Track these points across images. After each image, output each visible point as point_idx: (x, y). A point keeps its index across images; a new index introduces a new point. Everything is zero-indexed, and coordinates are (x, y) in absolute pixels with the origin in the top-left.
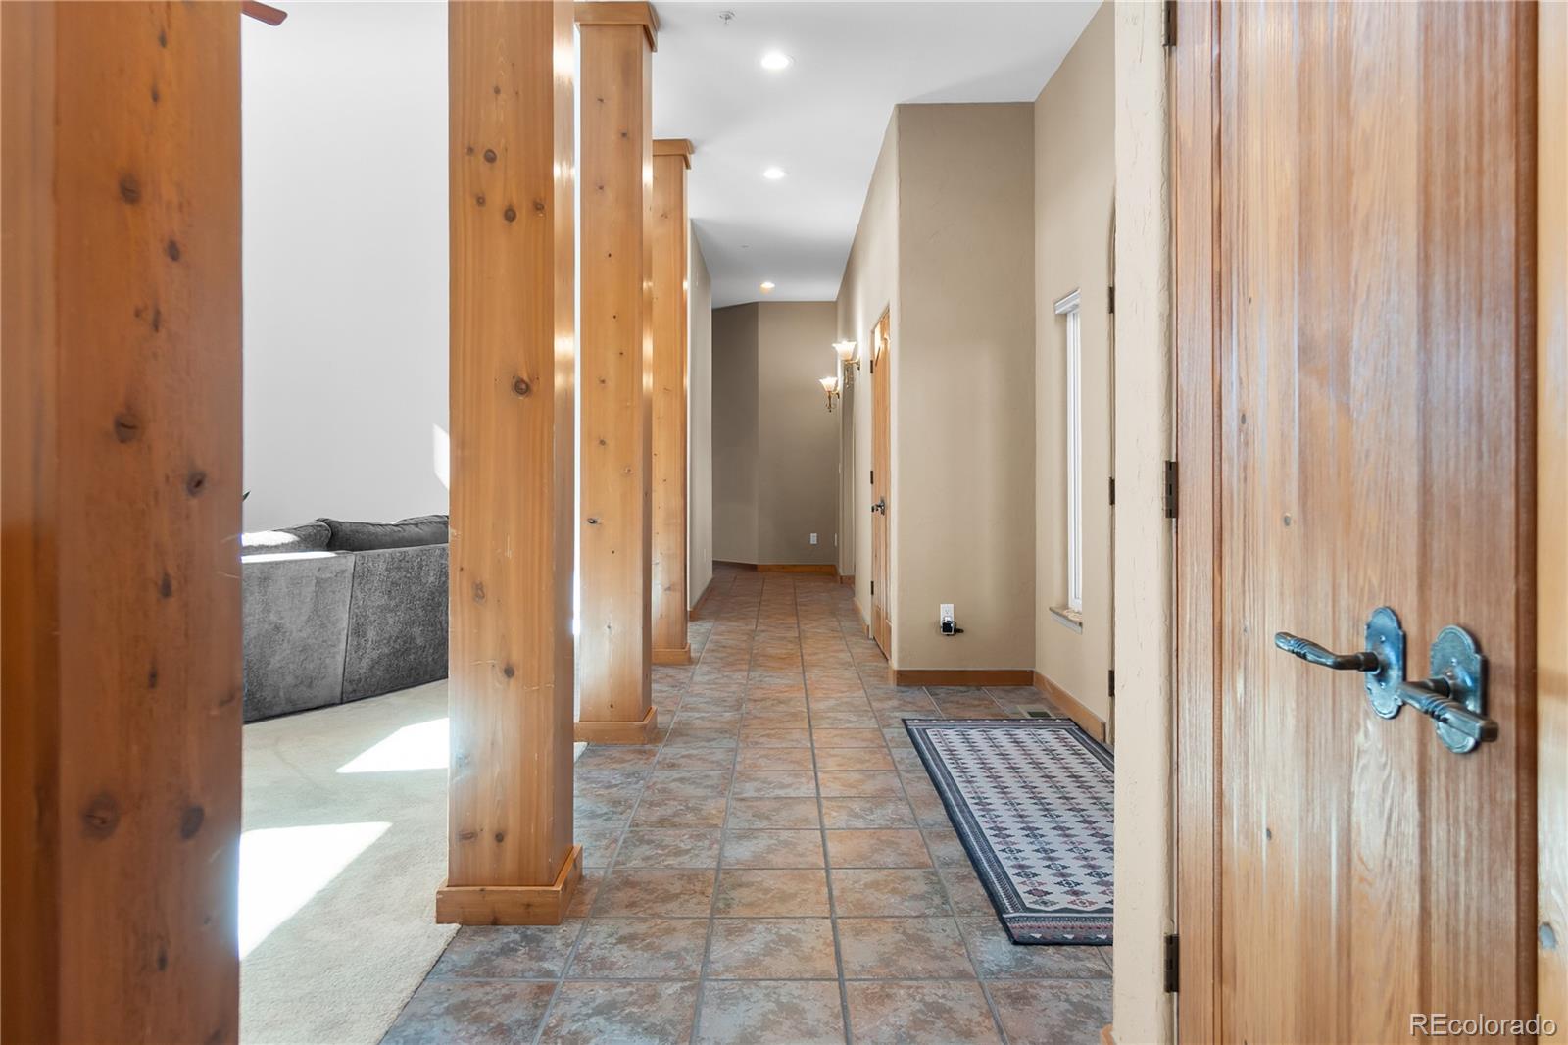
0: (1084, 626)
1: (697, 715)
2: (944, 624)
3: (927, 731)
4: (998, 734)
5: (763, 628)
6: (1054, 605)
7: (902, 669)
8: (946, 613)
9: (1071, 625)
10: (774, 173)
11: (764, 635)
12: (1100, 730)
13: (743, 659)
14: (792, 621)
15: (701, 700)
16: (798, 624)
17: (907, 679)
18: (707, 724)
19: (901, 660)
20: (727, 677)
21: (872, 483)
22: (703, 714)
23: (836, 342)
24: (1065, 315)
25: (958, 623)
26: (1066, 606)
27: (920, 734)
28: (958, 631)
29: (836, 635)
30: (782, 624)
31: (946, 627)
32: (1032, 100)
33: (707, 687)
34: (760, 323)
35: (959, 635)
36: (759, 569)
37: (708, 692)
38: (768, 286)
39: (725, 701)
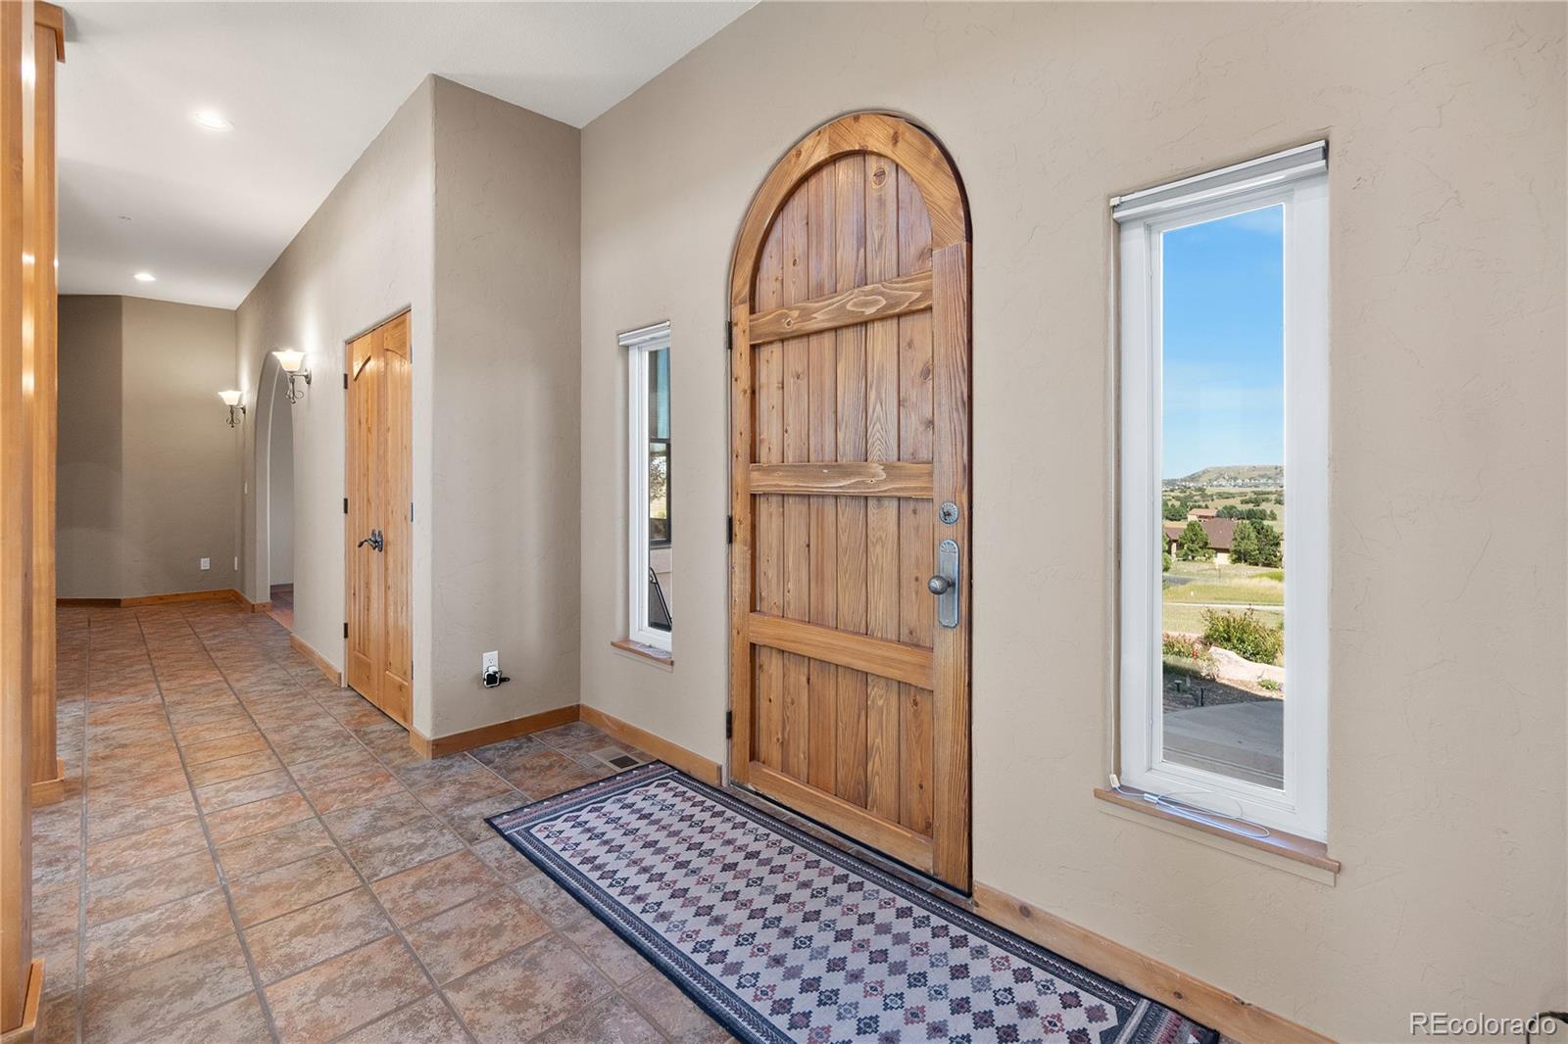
0: (676, 664)
1: (130, 924)
2: (488, 675)
3: (532, 831)
4: (611, 807)
5: (177, 698)
6: (615, 640)
7: (437, 737)
8: (490, 663)
9: (661, 665)
10: (210, 119)
11: (182, 709)
12: (715, 774)
13: (169, 765)
14: (214, 677)
15: (128, 879)
16: (226, 681)
17: (444, 748)
18: (167, 944)
19: (436, 727)
20: (156, 809)
21: (346, 512)
22: (145, 917)
23: (277, 350)
24: (627, 348)
25: (504, 672)
26: (627, 639)
27: (525, 838)
28: (503, 680)
29: (293, 690)
30: (203, 685)
31: (491, 679)
32: (580, 127)
33: (124, 843)
34: (125, 319)
35: (504, 684)
36: (122, 604)
37: (131, 857)
38: (144, 277)
39: (177, 867)
